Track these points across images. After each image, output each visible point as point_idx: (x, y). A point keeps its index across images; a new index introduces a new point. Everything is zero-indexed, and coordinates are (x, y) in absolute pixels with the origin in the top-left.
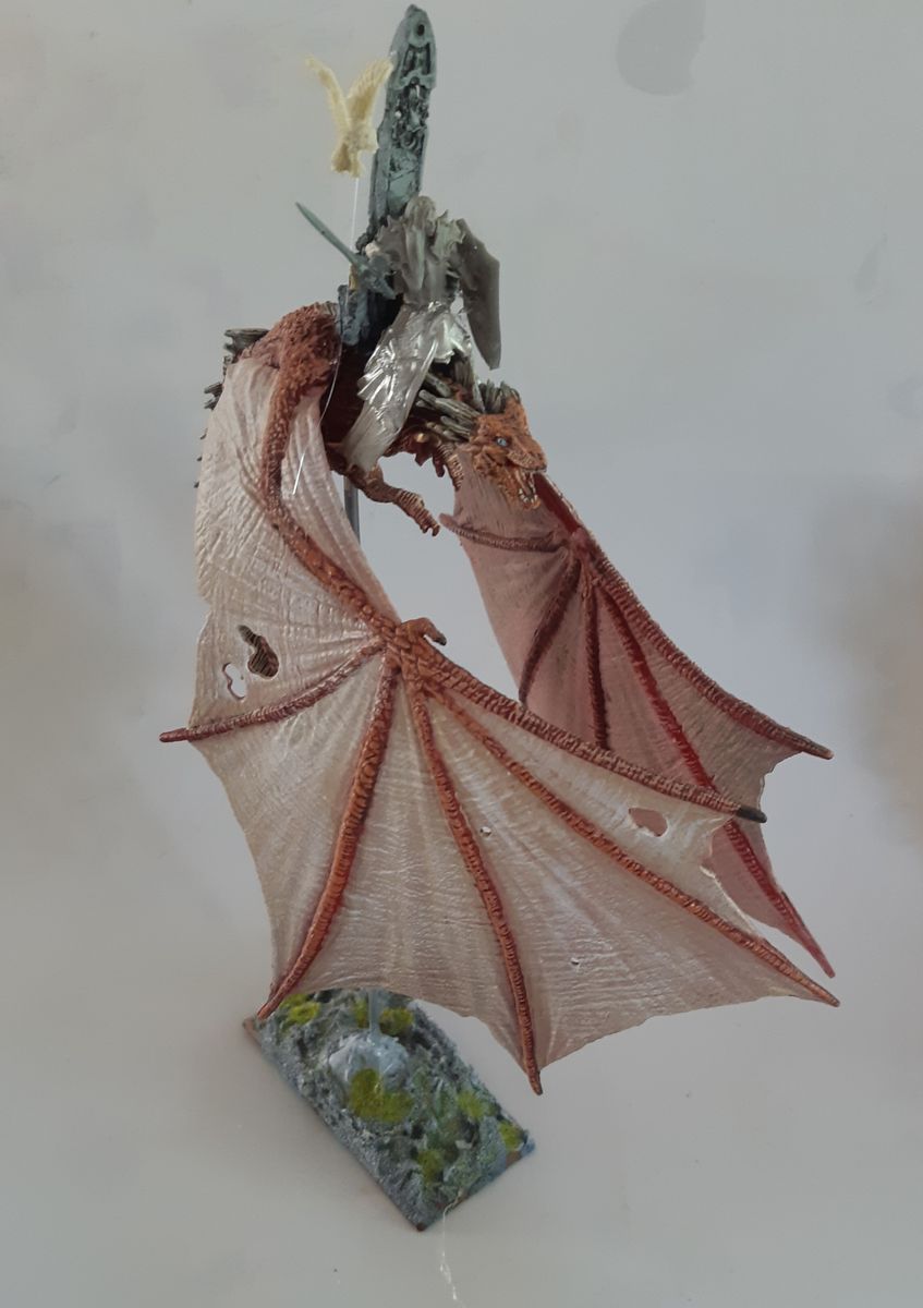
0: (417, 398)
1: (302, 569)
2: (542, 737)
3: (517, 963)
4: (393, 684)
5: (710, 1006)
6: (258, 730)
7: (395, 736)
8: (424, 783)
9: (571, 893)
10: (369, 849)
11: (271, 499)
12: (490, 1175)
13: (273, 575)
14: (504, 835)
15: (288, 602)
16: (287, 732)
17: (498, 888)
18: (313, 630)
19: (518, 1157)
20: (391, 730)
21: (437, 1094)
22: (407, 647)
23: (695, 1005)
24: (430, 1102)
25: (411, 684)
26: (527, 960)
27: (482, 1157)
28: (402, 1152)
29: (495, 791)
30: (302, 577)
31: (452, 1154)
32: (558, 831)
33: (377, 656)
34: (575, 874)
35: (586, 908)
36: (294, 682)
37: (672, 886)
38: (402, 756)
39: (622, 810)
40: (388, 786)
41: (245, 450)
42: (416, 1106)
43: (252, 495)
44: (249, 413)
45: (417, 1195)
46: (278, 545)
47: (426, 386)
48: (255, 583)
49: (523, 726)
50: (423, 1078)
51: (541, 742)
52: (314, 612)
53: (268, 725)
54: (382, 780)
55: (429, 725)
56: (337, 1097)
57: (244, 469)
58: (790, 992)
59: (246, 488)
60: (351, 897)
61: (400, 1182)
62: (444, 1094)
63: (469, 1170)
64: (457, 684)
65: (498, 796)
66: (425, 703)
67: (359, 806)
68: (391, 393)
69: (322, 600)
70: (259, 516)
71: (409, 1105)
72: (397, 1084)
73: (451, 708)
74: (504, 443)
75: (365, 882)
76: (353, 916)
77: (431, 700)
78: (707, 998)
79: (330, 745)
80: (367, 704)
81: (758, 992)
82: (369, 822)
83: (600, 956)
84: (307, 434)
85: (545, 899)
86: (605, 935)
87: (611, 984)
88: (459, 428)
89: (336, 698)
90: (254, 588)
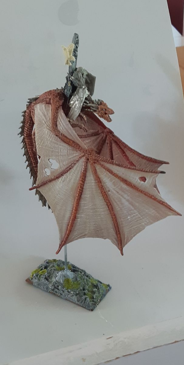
0: (83, 104)
1: (64, 143)
2: (120, 166)
3: (117, 222)
4: (87, 163)
5: (158, 221)
6: (54, 182)
7: (88, 174)
8: (95, 183)
9: (128, 201)
10: (82, 202)
11: (56, 130)
12: (104, 295)
13: (57, 146)
14: (113, 190)
15: (61, 151)
16: (61, 180)
17: (112, 204)
18: (67, 156)
19: (109, 290)
20: (87, 173)
21: (85, 280)
22: (90, 154)
23: (155, 221)
24: (84, 282)
25: (91, 162)
26: (119, 220)
27: (101, 291)
28: (82, 294)
29: (111, 180)
30: (64, 145)
31: (94, 293)
32: (124, 186)
33: (83, 157)
34: (128, 196)
35: (131, 203)
36: (63, 168)
37: (148, 193)
38: (89, 178)
39: (137, 178)
40: (86, 186)
41: (47, 121)
42: (81, 283)
43: (51, 130)
44: (46, 114)
45: (89, 303)
46: (58, 140)
47: (85, 102)
48: (52, 149)
49: (116, 165)
50: (80, 277)
51: (120, 167)
52: (67, 151)
53: (57, 180)
54: (85, 185)
55: (96, 170)
56: (61, 286)
57: (47, 125)
58: (173, 214)
59: (48, 129)
60: (78, 216)
61: (84, 301)
62: (87, 280)
63: (99, 295)
64: (101, 159)
65: (111, 182)
66: (94, 165)
67: (80, 192)
68: (78, 105)
69: (69, 149)
70: (52, 134)
71: (79, 284)
72: (75, 280)
73: (100, 165)
74: (104, 110)
75: (81, 211)
76: (79, 220)
77: (96, 164)
78: (157, 219)
79: (72, 181)
80: (81, 169)
81: (167, 215)
82: (83, 196)
83: (134, 214)
84: (62, 115)
85: (122, 204)
86: (135, 209)
87: (137, 221)
88: (94, 109)
89: (73, 169)
90: (52, 150)
